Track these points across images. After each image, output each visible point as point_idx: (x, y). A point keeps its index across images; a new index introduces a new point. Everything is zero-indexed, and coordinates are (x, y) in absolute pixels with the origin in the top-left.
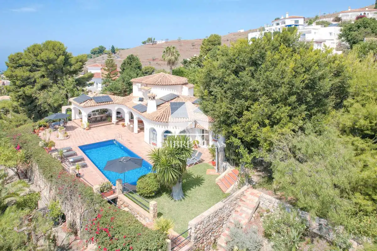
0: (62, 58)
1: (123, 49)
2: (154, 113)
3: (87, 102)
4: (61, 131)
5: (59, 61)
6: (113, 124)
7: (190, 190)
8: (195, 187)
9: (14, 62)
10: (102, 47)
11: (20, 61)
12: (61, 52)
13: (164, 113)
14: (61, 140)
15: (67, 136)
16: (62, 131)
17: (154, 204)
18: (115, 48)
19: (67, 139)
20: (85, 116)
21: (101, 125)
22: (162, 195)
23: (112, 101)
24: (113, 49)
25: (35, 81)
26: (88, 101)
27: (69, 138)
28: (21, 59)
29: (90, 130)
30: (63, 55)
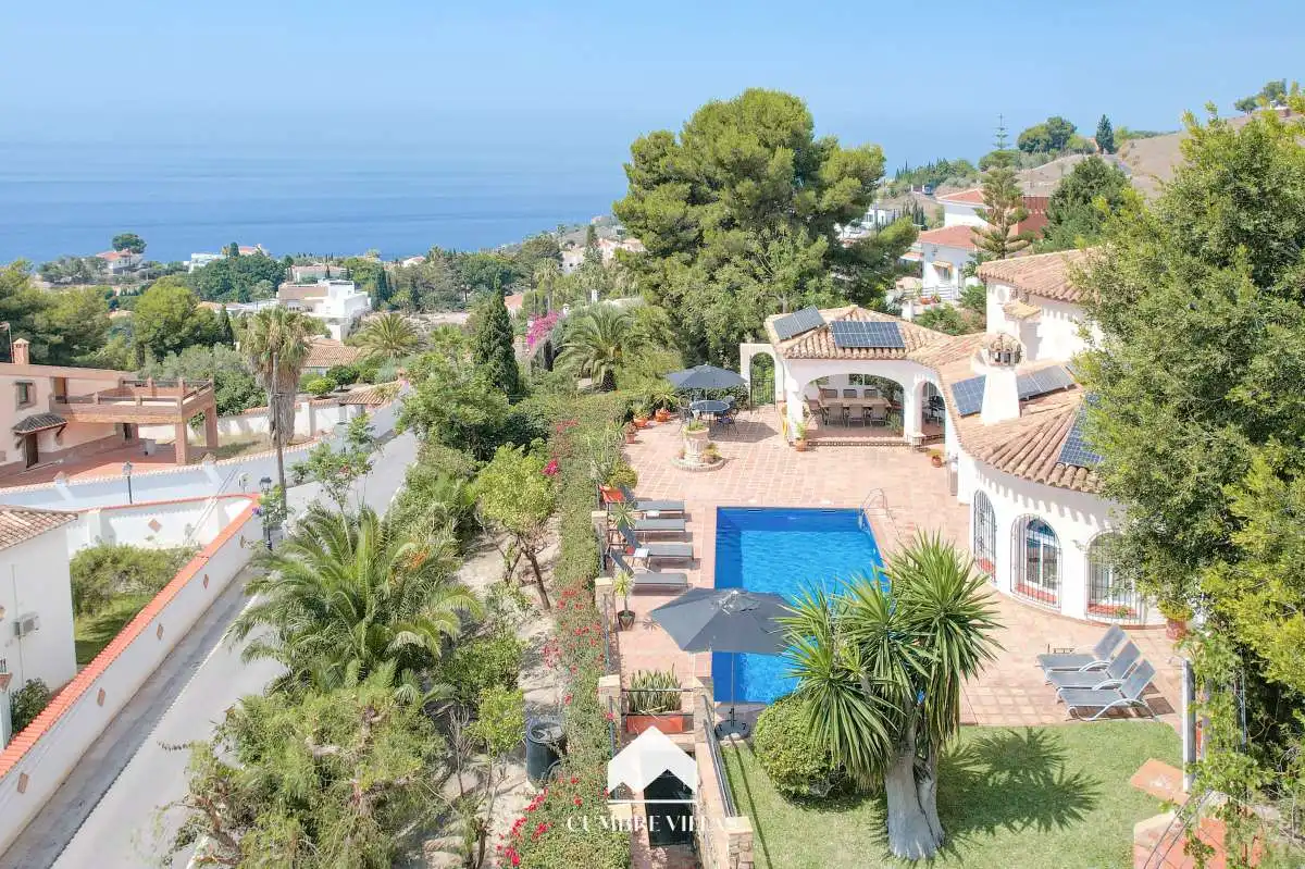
0: (785, 156)
1: (1148, 135)
2: (1006, 426)
3: (805, 336)
4: (692, 435)
5: (773, 167)
6: (906, 444)
7: (990, 829)
8: (1028, 824)
9: (646, 167)
10: (1062, 124)
11: (663, 162)
12: (785, 134)
13: (1041, 434)
14: (689, 469)
15: (715, 459)
16: (695, 436)
17: (738, 831)
18: (1115, 128)
19: (710, 470)
20: (796, 393)
21: (857, 439)
22: (853, 808)
23: (904, 349)
24: (1107, 135)
25: (699, 241)
26: (808, 334)
27: (719, 468)
28: (664, 155)
29: (808, 454)
30: (791, 146)
